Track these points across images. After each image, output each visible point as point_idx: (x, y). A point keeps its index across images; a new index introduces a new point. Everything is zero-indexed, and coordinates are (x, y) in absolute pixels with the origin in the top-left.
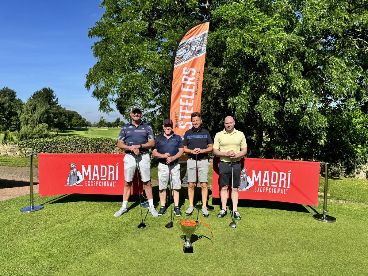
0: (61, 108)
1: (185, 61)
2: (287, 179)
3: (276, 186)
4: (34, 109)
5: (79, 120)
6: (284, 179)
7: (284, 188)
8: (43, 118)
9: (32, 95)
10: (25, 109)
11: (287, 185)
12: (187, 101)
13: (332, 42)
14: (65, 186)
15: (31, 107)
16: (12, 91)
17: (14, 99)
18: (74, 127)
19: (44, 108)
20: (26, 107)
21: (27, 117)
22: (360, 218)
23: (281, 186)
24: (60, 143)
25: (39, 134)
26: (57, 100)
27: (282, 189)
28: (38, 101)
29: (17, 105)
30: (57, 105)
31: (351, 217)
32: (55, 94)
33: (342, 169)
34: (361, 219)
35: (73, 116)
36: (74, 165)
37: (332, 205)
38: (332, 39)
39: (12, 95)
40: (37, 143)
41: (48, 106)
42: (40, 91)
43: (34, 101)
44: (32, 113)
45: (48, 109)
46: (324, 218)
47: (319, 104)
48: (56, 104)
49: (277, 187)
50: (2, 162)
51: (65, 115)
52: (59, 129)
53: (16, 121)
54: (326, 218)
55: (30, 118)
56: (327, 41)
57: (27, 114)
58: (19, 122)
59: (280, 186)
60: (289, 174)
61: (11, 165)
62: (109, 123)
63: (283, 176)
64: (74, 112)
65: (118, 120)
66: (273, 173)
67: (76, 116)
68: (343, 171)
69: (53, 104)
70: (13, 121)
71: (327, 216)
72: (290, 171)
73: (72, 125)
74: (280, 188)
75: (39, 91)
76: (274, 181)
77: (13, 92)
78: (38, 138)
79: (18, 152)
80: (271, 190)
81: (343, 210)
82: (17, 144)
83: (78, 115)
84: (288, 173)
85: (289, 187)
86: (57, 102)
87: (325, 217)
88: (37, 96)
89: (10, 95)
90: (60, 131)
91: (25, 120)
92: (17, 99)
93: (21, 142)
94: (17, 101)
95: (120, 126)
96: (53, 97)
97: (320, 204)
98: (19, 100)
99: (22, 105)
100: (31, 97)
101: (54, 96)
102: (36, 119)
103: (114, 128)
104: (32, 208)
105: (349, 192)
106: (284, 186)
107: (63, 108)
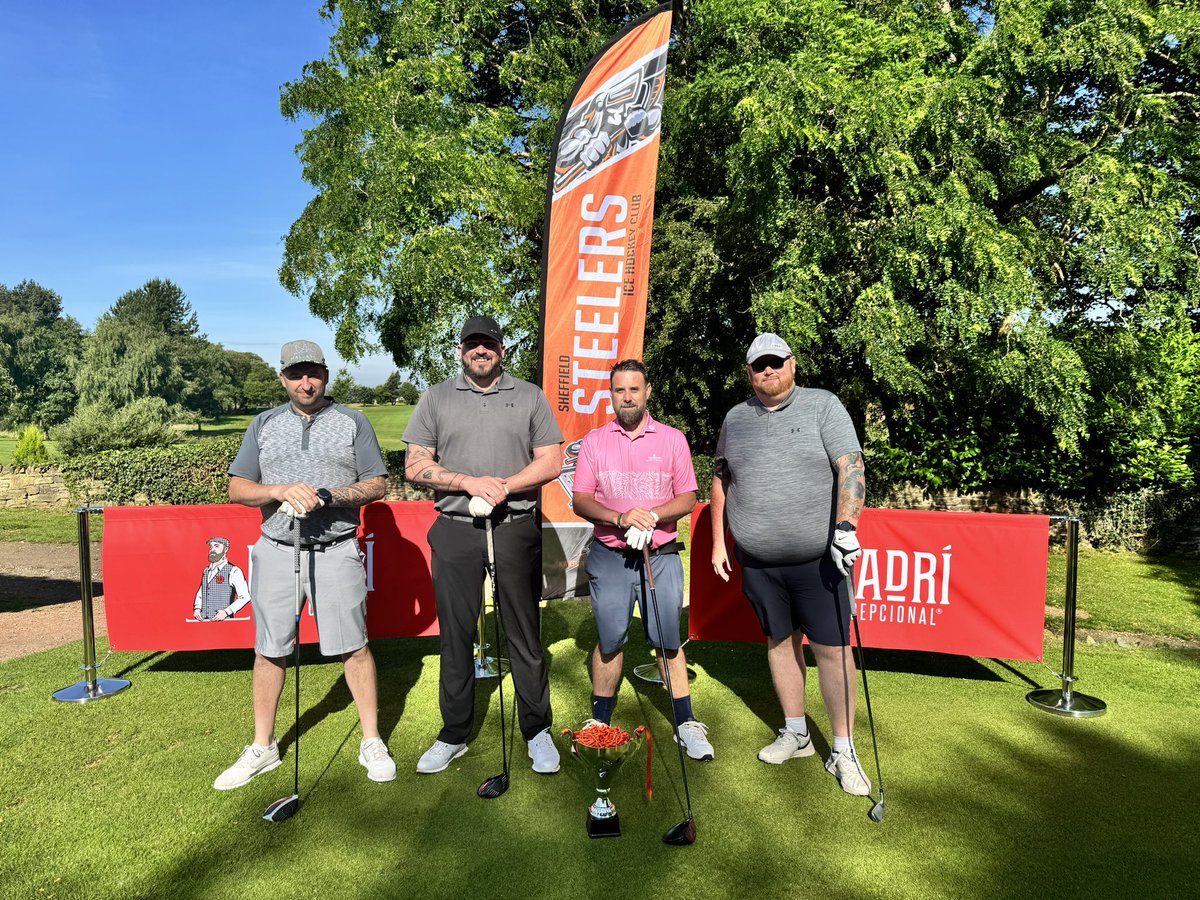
0: (207, 345)
1: (586, 171)
2: (939, 575)
3: (902, 599)
4: (121, 352)
5: (266, 382)
6: (929, 576)
7: (931, 605)
8: (150, 378)
9: (114, 306)
10: (92, 350)
11: (938, 596)
12: (597, 316)
13: (1089, 106)
14: (188, 621)
15: (111, 344)
16: (46, 293)
17: (54, 319)
18: (252, 406)
19: (153, 348)
20: (94, 343)
21: (97, 377)
22: (1188, 699)
23: (921, 598)
24: (199, 463)
25: (129, 433)
26: (193, 321)
27: (923, 610)
28: (131, 324)
29: (63, 338)
30: (195, 335)
31: (1155, 698)
32: (185, 302)
33: (1127, 527)
34: (1189, 704)
35: (247, 369)
36: (221, 546)
37: (1092, 656)
38: (1091, 96)
39: (48, 306)
40: (124, 462)
41: (165, 338)
42: (139, 291)
43: (117, 323)
44: (113, 365)
45: (167, 349)
46: (1065, 701)
47: (1049, 311)
48: (192, 332)
49: (908, 603)
50: (13, 527)
51: (221, 368)
52: (204, 414)
53: (65, 389)
54: (1071, 700)
55: (107, 378)
56: (1073, 103)
57: (98, 368)
58: (73, 396)
59: (917, 599)
60: (947, 557)
61: (40, 538)
62: (364, 388)
63: (926, 563)
64: (250, 356)
65: (394, 380)
66: (891, 554)
67: (257, 371)
68: (1131, 535)
69: (182, 333)
70: (55, 391)
71: (1076, 695)
72: (949, 547)
73: (247, 399)
74: (916, 604)
75: (134, 290)
76: (897, 581)
77: (51, 297)
78: (126, 447)
79: (64, 495)
80: (887, 613)
81: (1130, 672)
82: (60, 469)
83: (265, 366)
84: (944, 555)
85: (945, 601)
86: (193, 327)
87: (1068, 698)
88: (130, 306)
89: (40, 305)
90: (205, 419)
91: (92, 386)
92: (65, 318)
93: (73, 462)
94: (65, 324)
95: (402, 398)
96: (182, 309)
97: (1053, 651)
98: (70, 321)
99: (81, 337)
100: (110, 312)
101: (185, 306)
102: (127, 383)
103: (382, 407)
104: (90, 686)
105: (1153, 604)
106: (931, 600)
107: (216, 344)
